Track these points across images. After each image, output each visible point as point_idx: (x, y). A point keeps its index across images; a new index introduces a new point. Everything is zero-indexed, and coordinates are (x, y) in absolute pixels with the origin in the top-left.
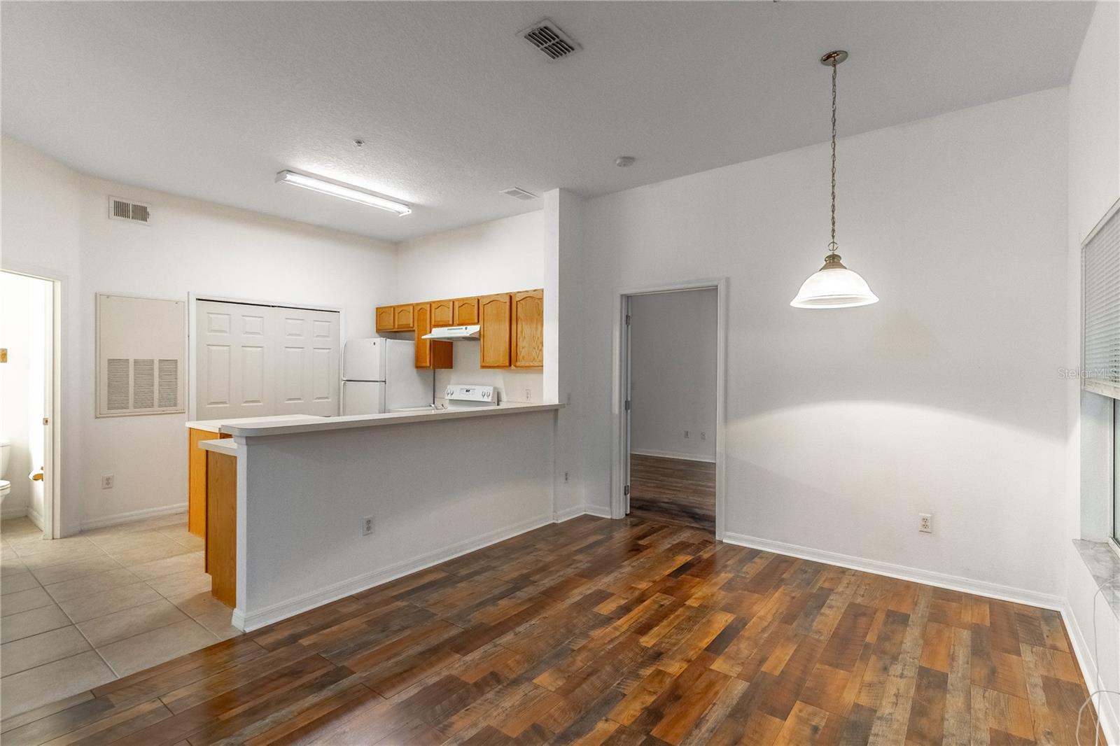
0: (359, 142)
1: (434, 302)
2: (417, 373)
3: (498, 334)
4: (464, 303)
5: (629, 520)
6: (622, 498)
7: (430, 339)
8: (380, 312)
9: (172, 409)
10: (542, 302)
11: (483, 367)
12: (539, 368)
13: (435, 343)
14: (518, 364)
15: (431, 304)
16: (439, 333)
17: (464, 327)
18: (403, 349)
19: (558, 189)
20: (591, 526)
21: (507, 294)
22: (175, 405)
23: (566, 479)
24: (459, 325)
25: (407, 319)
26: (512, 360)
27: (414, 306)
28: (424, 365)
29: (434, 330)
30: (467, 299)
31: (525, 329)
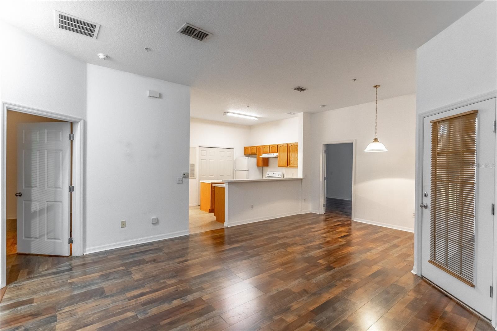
0: (248, 106)
1: (263, 146)
2: (258, 168)
3: (284, 156)
4: (273, 146)
5: (325, 215)
6: (323, 208)
7: (262, 157)
8: (246, 148)
9: (193, 177)
10: (298, 146)
11: (279, 166)
12: (297, 167)
13: (263, 159)
14: (290, 165)
15: (262, 146)
16: (265, 155)
17: (273, 154)
18: (253, 160)
19: (303, 112)
20: (313, 215)
21: (287, 144)
22: (194, 176)
23: (305, 201)
24: (271, 153)
25: (255, 151)
26: (288, 164)
27: (257, 147)
28: (260, 165)
29: (263, 154)
30: (274, 145)
31: (292, 155)
